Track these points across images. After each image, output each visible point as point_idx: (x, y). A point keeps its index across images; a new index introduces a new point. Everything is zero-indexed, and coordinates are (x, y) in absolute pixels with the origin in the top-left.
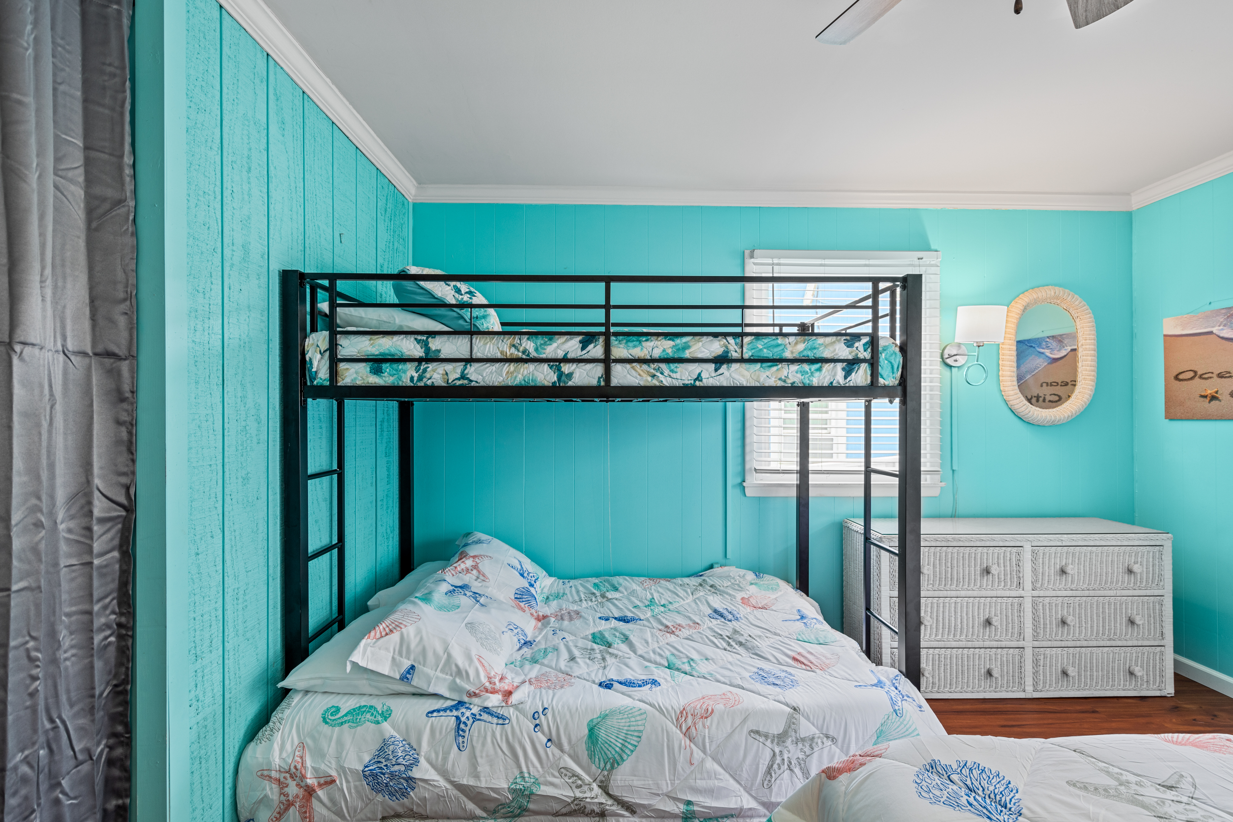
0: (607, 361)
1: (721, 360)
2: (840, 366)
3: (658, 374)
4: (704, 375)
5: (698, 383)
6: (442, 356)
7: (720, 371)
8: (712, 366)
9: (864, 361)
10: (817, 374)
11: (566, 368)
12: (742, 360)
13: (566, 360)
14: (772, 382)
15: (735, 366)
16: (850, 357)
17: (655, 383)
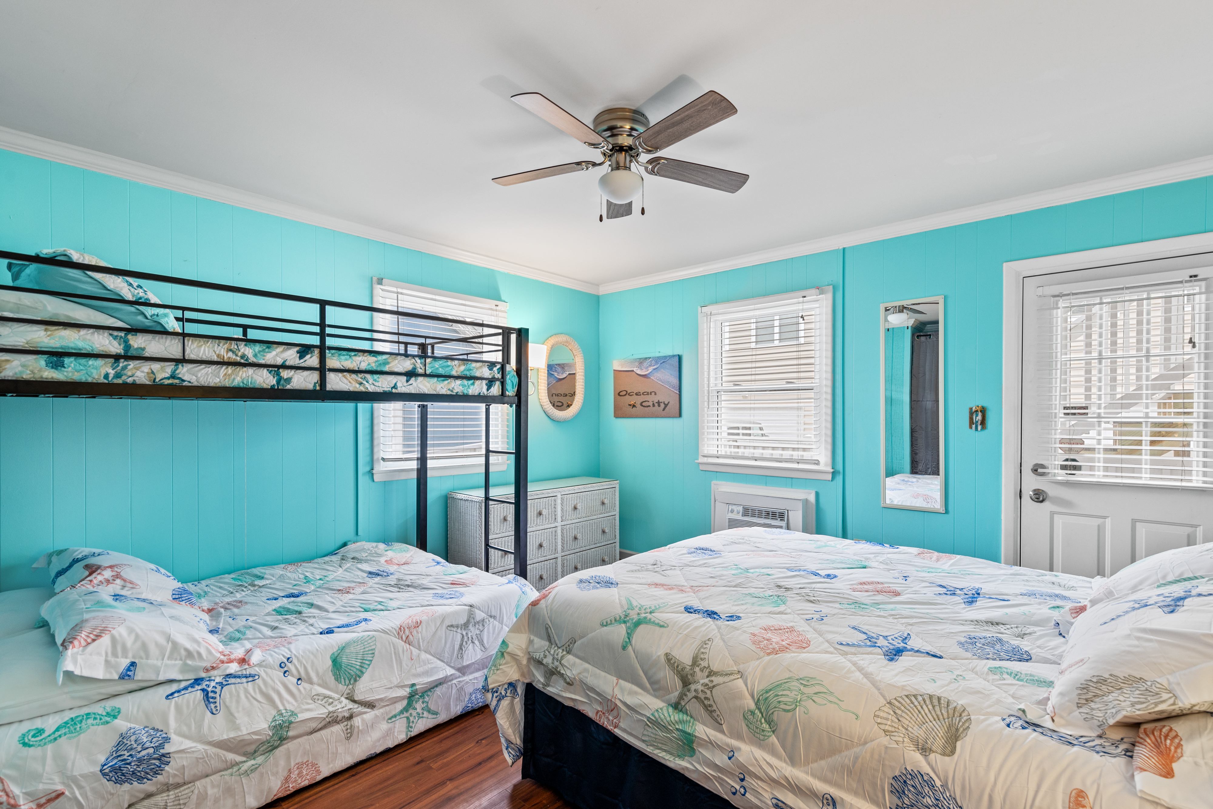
0: (322, 370)
1: (411, 374)
2: (484, 382)
3: (365, 382)
4: (399, 385)
5: (394, 391)
6: (147, 355)
7: (410, 382)
8: (404, 378)
9: (498, 379)
10: (472, 387)
11: (285, 374)
12: (425, 375)
13: (284, 367)
14: (444, 391)
15: (420, 379)
16: (490, 377)
17: (362, 389)
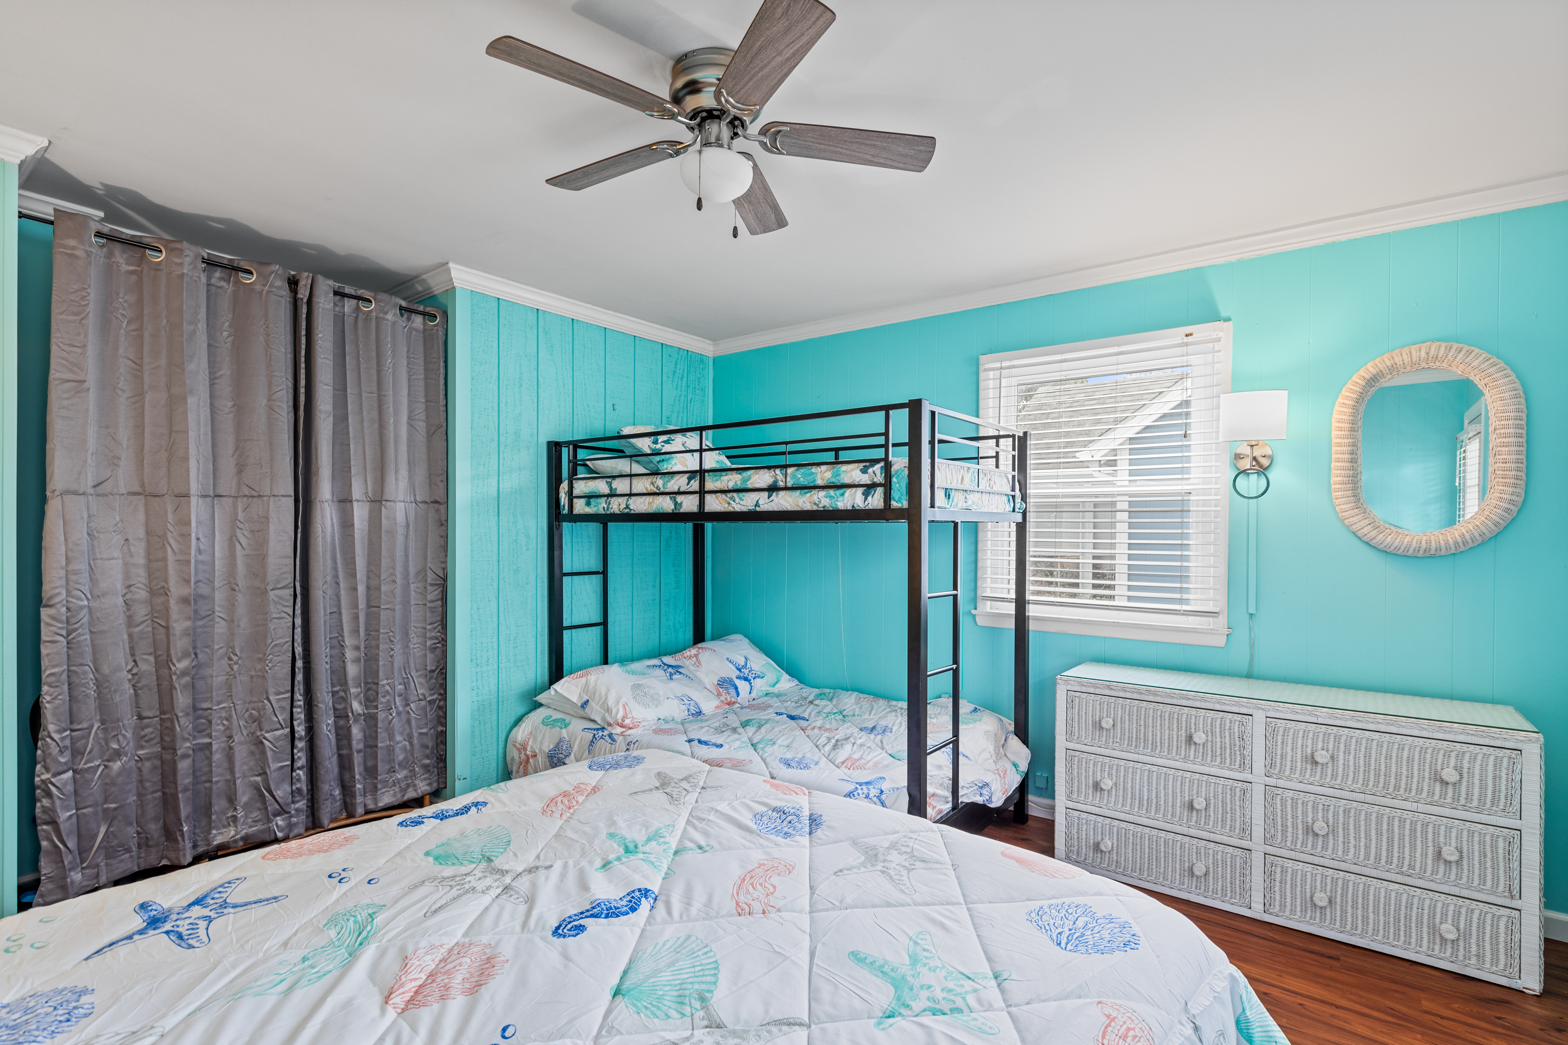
0: (702, 493)
1: (772, 489)
2: (860, 490)
3: (732, 502)
4: (760, 502)
5: (758, 509)
6: (618, 493)
7: (771, 498)
8: (766, 494)
9: (880, 485)
10: (840, 499)
11: (680, 498)
12: (786, 488)
13: (679, 493)
14: (808, 507)
15: (782, 493)
16: (869, 482)
17: (730, 509)
